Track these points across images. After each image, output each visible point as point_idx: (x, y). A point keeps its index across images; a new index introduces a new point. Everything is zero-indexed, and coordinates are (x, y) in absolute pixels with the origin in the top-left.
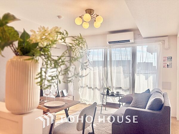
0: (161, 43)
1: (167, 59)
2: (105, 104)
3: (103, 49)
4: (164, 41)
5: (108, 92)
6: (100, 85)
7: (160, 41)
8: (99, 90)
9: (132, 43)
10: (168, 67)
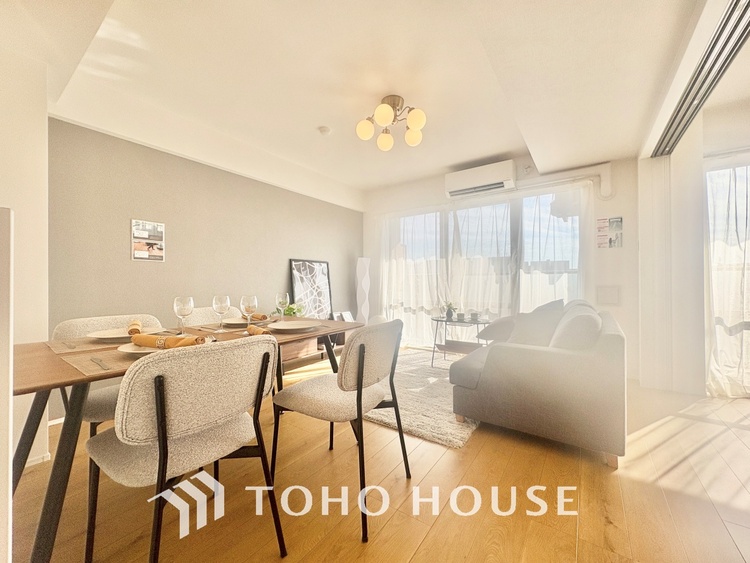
0: (589, 182)
1: (607, 224)
2: (443, 343)
3: (438, 214)
4: (599, 176)
5: (449, 314)
6: (432, 302)
7: (588, 177)
8: (428, 312)
9: (511, 190)
10: (610, 246)
